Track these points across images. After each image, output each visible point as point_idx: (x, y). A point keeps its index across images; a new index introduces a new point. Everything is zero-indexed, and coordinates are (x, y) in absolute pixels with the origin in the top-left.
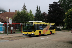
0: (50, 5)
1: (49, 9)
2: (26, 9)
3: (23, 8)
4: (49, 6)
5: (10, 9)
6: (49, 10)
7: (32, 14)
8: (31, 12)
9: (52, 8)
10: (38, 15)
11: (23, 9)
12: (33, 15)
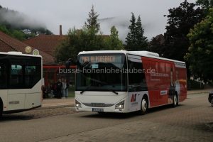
0: (170, 11)
1: (169, 23)
2: (98, 26)
3: (89, 20)
4: (168, 16)
5: (61, 26)
6: (167, 28)
7: (118, 40)
8: (114, 35)
9: (176, 19)
10: (134, 41)
11: (88, 23)
12: (121, 42)
